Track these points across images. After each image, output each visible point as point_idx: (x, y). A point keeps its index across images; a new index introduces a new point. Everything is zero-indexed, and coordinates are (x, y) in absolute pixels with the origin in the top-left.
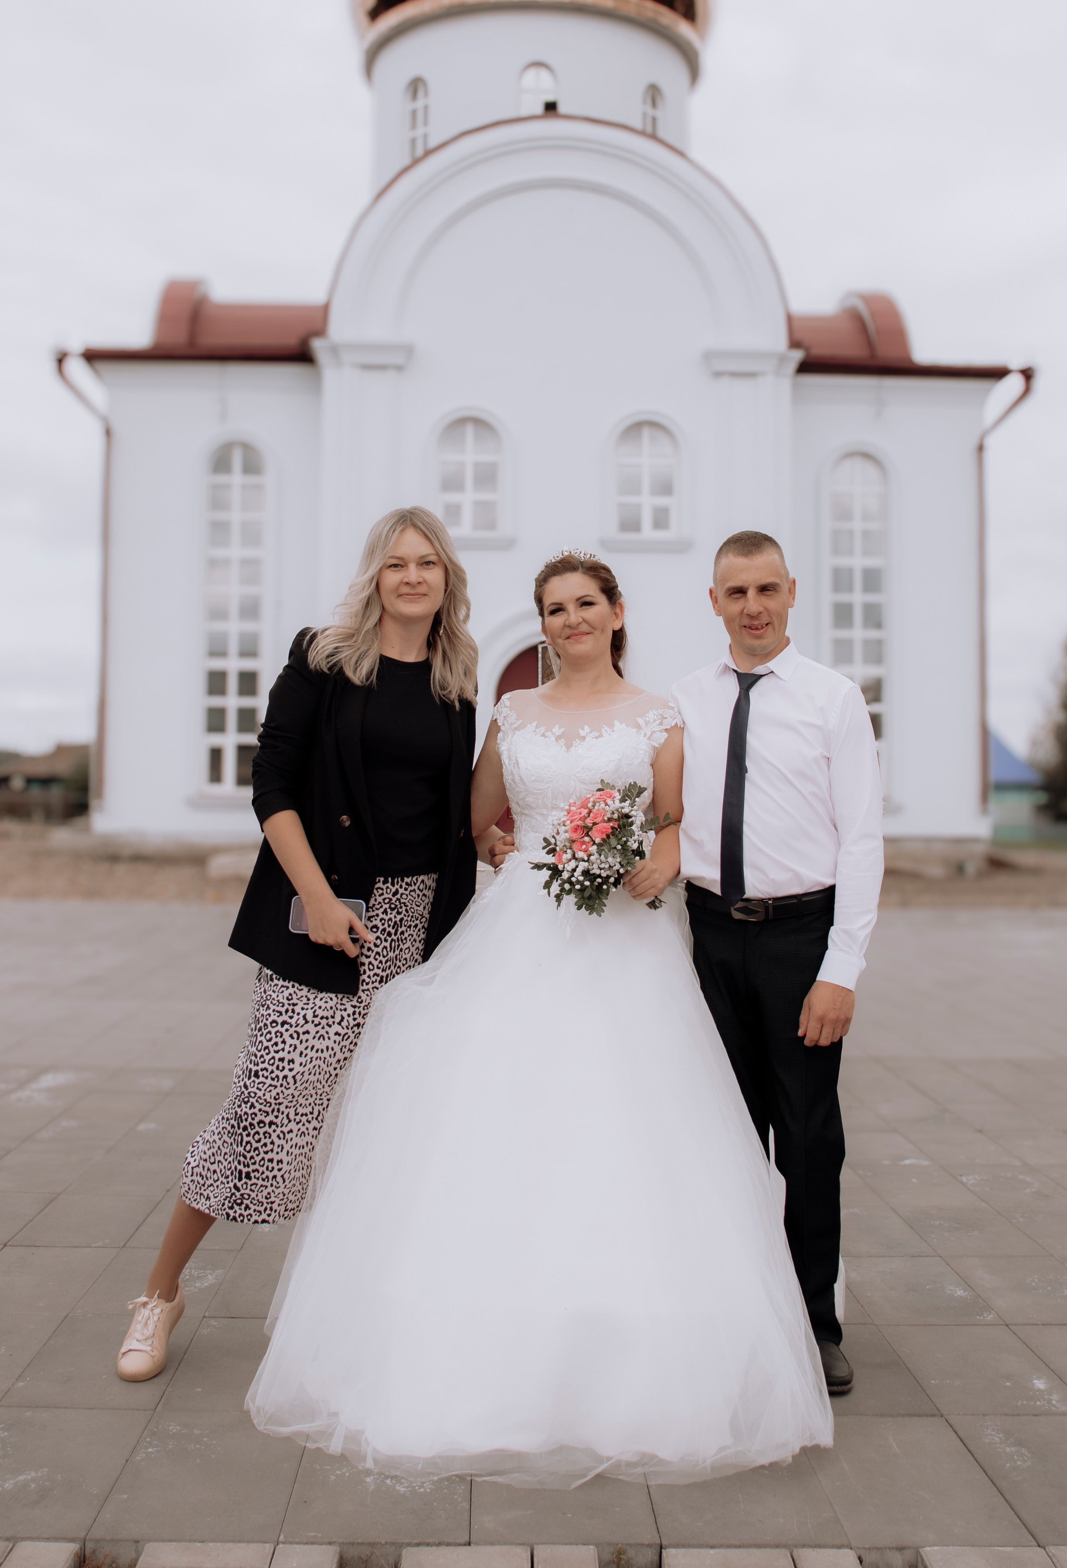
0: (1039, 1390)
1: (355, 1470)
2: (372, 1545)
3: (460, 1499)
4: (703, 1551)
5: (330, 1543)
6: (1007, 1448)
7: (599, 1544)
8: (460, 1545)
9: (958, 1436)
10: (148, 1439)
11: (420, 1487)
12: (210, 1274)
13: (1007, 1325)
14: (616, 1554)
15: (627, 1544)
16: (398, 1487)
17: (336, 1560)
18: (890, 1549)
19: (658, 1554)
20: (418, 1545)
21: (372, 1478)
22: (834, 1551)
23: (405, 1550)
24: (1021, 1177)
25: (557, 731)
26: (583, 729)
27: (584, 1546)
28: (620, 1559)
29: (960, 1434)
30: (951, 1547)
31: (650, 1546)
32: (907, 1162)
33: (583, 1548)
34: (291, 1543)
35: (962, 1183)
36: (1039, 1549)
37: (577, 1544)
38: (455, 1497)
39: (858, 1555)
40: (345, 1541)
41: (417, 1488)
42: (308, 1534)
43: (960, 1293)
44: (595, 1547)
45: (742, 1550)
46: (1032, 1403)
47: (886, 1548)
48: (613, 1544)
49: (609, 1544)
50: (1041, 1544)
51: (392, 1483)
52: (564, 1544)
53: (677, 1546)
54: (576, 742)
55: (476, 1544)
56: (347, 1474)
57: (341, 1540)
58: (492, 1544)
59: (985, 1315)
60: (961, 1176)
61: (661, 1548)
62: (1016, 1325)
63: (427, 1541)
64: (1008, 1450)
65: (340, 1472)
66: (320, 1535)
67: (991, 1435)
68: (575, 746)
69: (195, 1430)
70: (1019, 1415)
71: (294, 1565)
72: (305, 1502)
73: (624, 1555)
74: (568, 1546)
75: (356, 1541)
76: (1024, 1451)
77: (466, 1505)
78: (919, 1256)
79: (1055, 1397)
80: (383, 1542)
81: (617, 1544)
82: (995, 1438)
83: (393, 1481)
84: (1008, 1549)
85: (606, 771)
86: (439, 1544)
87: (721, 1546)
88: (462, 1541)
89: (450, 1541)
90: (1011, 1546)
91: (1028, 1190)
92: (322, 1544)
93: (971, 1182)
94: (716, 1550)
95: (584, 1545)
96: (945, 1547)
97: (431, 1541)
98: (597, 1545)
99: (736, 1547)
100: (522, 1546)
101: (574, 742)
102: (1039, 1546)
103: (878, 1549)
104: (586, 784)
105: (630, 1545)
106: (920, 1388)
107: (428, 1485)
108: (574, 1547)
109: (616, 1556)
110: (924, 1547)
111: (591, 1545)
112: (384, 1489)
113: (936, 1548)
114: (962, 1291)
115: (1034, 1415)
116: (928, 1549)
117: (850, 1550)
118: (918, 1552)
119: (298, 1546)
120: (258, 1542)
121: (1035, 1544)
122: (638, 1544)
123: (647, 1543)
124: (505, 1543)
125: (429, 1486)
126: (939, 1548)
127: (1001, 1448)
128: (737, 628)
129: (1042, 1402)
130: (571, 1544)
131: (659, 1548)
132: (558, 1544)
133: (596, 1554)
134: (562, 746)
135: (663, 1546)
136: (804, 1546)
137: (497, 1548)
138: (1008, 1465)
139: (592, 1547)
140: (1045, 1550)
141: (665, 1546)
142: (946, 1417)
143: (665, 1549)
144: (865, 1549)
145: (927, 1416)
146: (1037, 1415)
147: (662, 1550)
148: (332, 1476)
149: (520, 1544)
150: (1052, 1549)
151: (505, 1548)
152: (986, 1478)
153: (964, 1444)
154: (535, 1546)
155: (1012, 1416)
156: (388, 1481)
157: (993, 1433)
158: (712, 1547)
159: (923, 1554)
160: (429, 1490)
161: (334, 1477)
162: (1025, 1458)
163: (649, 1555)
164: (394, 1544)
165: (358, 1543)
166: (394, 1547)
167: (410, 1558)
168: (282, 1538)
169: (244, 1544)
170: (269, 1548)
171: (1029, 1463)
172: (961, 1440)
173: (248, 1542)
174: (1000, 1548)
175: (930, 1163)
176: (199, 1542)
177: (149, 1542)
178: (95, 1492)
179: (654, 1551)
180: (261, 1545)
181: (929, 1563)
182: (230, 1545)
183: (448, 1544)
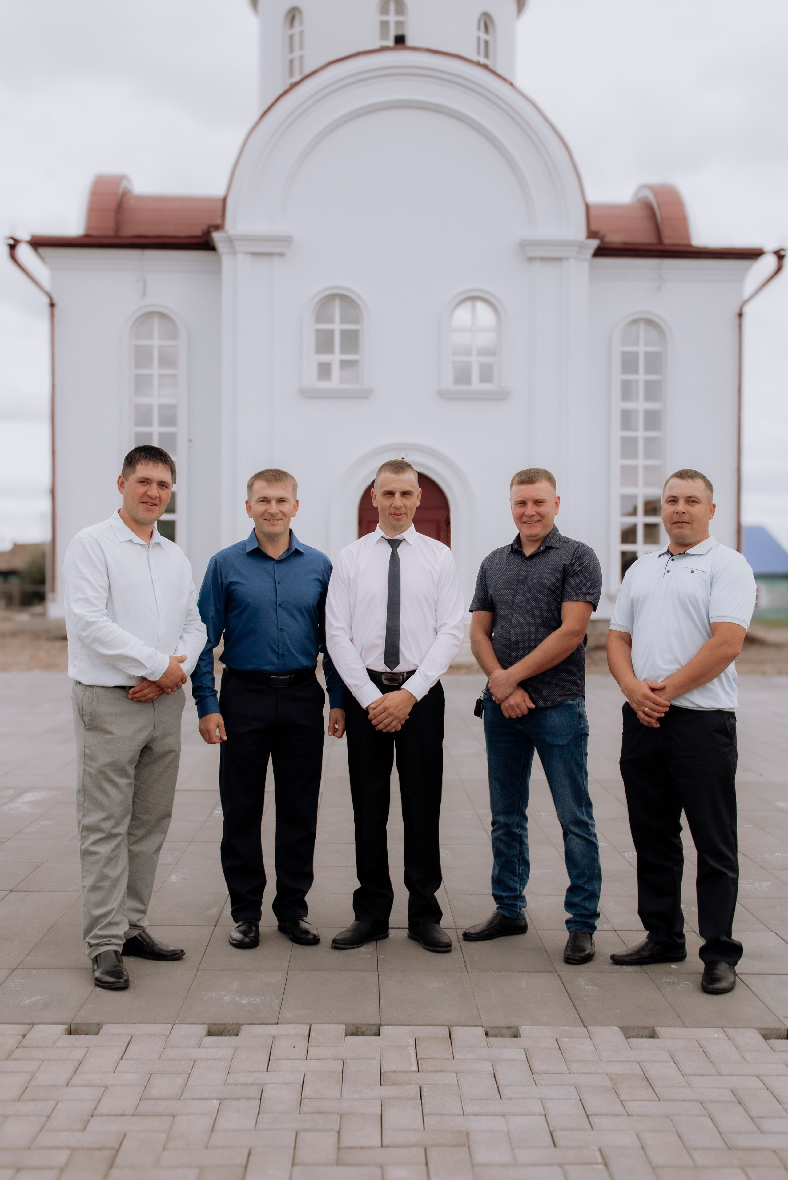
1: (219, 994)
2: (225, 1024)
3: (275, 1006)
4: (402, 1027)
5: (203, 1024)
8: (272, 1024)
11: (254, 1001)
13: (615, 931)
14: (356, 1027)
15: (362, 1024)
16: (241, 1001)
17: (205, 1031)
18: (503, 1028)
19: (378, 1029)
20: (250, 1024)
21: (228, 997)
22: (473, 1027)
23: (243, 1026)
29: (563, 981)
30: (536, 1027)
31: (374, 1025)
33: (337, 1026)
34: (181, 1024)
35: (623, 856)
37: (335, 1024)
38: (273, 1005)
39: (486, 1030)
40: (211, 1023)
41: (252, 1001)
42: (192, 1020)
44: (344, 1025)
45: (423, 1027)
47: (501, 1027)
48: (354, 1024)
49: (352, 1024)
50: (585, 1026)
51: (238, 999)
52: (328, 1024)
53: (390, 1025)
55: (281, 1024)
56: (215, 996)
57: (208, 1022)
58: (289, 1024)
59: (606, 926)
60: (624, 852)
61: (380, 1026)
62: (621, 930)
63: (255, 1022)
64: (587, 987)
65: (210, 995)
66: (197, 1021)
67: (581, 981)
70: (601, 972)
71: (184, 1032)
72: (190, 1007)
73: (360, 1028)
74: (330, 1025)
75: (217, 1023)
76: (596, 988)
77: (278, 1008)
80: (231, 1023)
81: (356, 1024)
82: (582, 982)
83: (240, 999)
84: (567, 1027)
86: (261, 1024)
87: (412, 1025)
88: (274, 1022)
89: (267, 1022)
90: (569, 1027)
92: (199, 1024)
93: (629, 856)
94: (409, 1027)
95: (339, 1024)
96: (532, 1027)
97: (257, 1022)
98: (346, 1025)
99: (420, 1025)
100: (305, 1025)
102: (584, 1027)
103: (497, 1027)
105: (364, 1025)
106: (550, 960)
108: (333, 1026)
109: (356, 1030)
110: (522, 1025)
113: (527, 1027)
115: (610, 972)
116: (524, 1027)
117: (482, 1028)
118: (518, 1029)
119: (185, 1025)
120: (164, 1024)
121: (583, 1026)
122: (368, 1024)
123: (372, 1023)
124: (296, 1023)
125: (259, 1000)
126: (530, 1027)
127: (583, 987)
130: (332, 1024)
132: (325, 1024)
133: (344, 1029)
136: (457, 1025)
137: (291, 1025)
138: (584, 993)
139: (343, 1025)
140: (587, 1028)
142: (559, 973)
143: (382, 1026)
144: (490, 1027)
145: (548, 973)
147: (381, 1027)
149: (305, 1024)
150: (590, 1028)
151: (296, 1026)
152: (569, 999)
154: (312, 1025)
155: (597, 972)
156: (237, 999)
157: (583, 980)
158: (407, 1025)
159: (520, 1030)
160: (258, 1002)
162: (596, 991)
163: (374, 1029)
164: (237, 1024)
165: (217, 1024)
166: (237, 1026)
167: (245, 1030)
168: (177, 1022)
169: (157, 1024)
170: (170, 1026)
171: (596, 993)
172: (563, 983)
173: (159, 1023)
174: (562, 1027)
175: (607, 845)
176: (133, 1024)
177: (105, 1024)
178: (75, 1004)
179: (377, 1028)
180: (166, 1024)
181: (522, 1033)
182: (149, 1025)
183: (266, 1024)
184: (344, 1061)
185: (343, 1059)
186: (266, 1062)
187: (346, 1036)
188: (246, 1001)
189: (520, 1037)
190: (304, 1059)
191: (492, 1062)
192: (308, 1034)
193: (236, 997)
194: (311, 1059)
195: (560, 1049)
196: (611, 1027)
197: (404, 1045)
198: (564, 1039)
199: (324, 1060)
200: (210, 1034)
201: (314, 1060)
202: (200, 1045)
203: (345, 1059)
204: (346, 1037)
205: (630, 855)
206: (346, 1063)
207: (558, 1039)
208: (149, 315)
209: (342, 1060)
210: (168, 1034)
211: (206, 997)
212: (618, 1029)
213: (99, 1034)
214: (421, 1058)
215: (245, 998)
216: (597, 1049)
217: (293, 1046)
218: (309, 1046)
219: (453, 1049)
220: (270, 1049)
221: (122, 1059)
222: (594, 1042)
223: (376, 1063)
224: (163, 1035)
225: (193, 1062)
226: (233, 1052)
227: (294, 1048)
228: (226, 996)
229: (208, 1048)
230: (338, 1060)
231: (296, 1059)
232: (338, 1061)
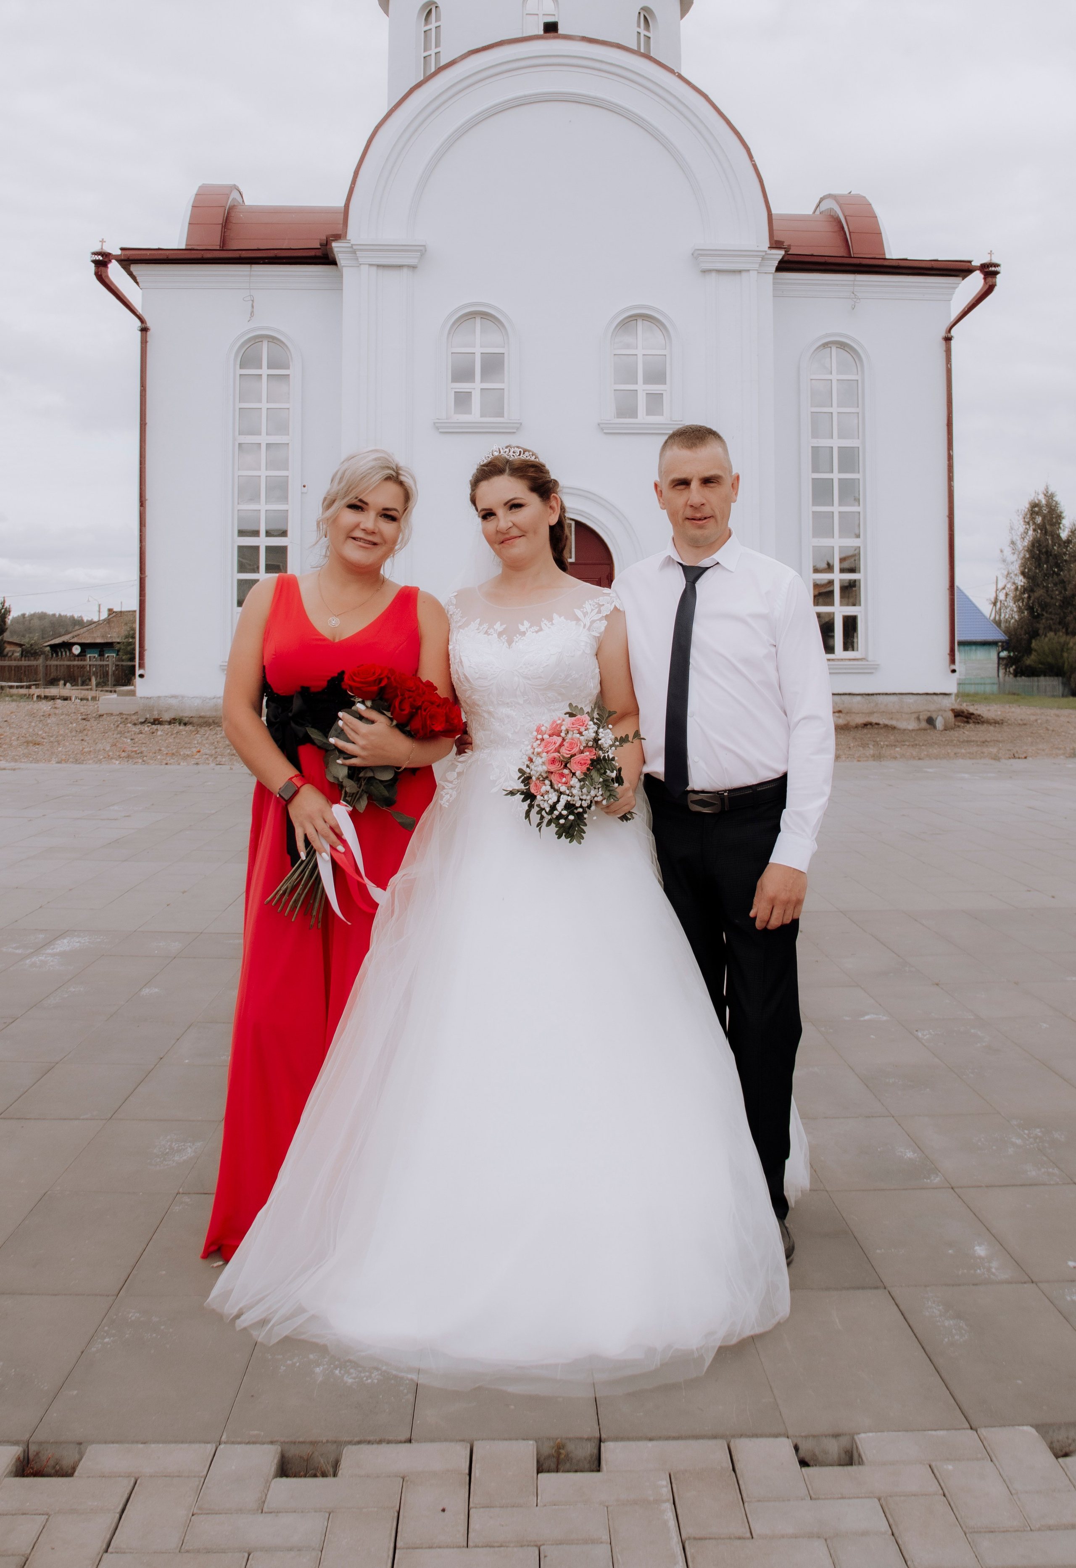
0: (980, 1258)
1: (305, 1359)
2: (313, 1443)
3: (405, 1391)
4: (641, 1444)
5: (272, 1443)
6: (946, 1321)
7: (539, 1439)
8: (401, 1442)
9: (899, 1309)
10: (106, 1328)
11: (367, 1379)
12: (190, 1147)
13: (952, 1188)
14: (556, 1448)
15: (566, 1439)
16: (345, 1381)
17: (276, 1461)
18: (826, 1436)
19: (597, 1447)
20: (359, 1442)
21: (321, 1368)
22: (771, 1440)
23: (345, 1449)
24: (972, 1031)
25: (498, 627)
26: (523, 624)
27: (524, 1442)
28: (559, 1454)
29: (901, 1307)
30: (886, 1433)
31: (589, 1439)
32: (867, 1018)
33: (522, 1444)
34: (233, 1443)
35: (917, 1038)
36: (970, 1431)
37: (517, 1439)
38: (401, 1388)
39: (795, 1443)
40: (286, 1440)
41: (365, 1378)
42: (252, 1433)
43: (909, 1155)
44: (535, 1442)
45: (680, 1442)
46: (972, 1272)
47: (822, 1436)
48: (553, 1439)
49: (549, 1439)
50: (973, 1426)
51: (340, 1373)
52: (504, 1439)
53: (616, 1439)
54: (517, 637)
55: (418, 1441)
56: (298, 1364)
57: (282, 1439)
58: (432, 1440)
59: (932, 1178)
60: (917, 1031)
61: (600, 1441)
62: (961, 1187)
63: (368, 1438)
64: (947, 1323)
65: (290, 1363)
66: (262, 1433)
67: (932, 1307)
68: (516, 642)
69: (153, 1317)
70: (959, 1285)
71: (233, 1467)
72: (252, 1396)
73: (563, 1449)
74: (508, 1443)
75: (298, 1440)
76: (962, 1324)
77: (411, 1397)
78: (872, 1117)
79: (994, 1264)
80: (324, 1441)
81: (557, 1439)
82: (935, 1310)
83: (342, 1372)
84: (941, 1434)
85: (547, 665)
86: (380, 1442)
87: (660, 1439)
88: (403, 1438)
89: (391, 1438)
90: (944, 1430)
91: (979, 1045)
92: (264, 1443)
93: (925, 1038)
94: (654, 1443)
95: (524, 1439)
96: (879, 1433)
97: (372, 1438)
98: (536, 1440)
99: (674, 1439)
100: (461, 1443)
101: (515, 638)
102: (971, 1429)
103: (814, 1436)
104: (529, 679)
105: (570, 1439)
106: (866, 1259)
107: (375, 1376)
108: (514, 1442)
109: (555, 1451)
110: (859, 1434)
111: (531, 1439)
112: (332, 1380)
113: (871, 1434)
114: (911, 1153)
115: (973, 1285)
116: (863, 1435)
117: (787, 1440)
118: (853, 1439)
119: (240, 1445)
120: (200, 1442)
121: (967, 1426)
122: (577, 1438)
123: (586, 1436)
124: (446, 1440)
125: (377, 1377)
126: (874, 1434)
127: (940, 1322)
128: (680, 520)
129: (982, 1270)
130: (510, 1439)
131: (598, 1442)
132: (498, 1440)
133: (535, 1450)
134: (504, 643)
135: (603, 1439)
136: (741, 1436)
137: (436, 1446)
138: (946, 1340)
139: (531, 1442)
140: (977, 1432)
141: (605, 1439)
142: (889, 1289)
143: (604, 1442)
144: (802, 1437)
145: (871, 1288)
146: (977, 1285)
147: (602, 1444)
148: (282, 1367)
149: (461, 1441)
150: (983, 1432)
151: (445, 1445)
152: (924, 1353)
153: (905, 1318)
154: (475, 1443)
155: (953, 1285)
156: (337, 1372)
157: (934, 1305)
158: (651, 1439)
159: (858, 1442)
160: (376, 1381)
161: (285, 1368)
162: (963, 1332)
163: (589, 1449)
164: (335, 1442)
165: (299, 1442)
166: (335, 1445)
167: (350, 1457)
168: (224, 1437)
169: (186, 1445)
170: (210, 1448)
171: (966, 1337)
172: (902, 1314)
173: (190, 1442)
174: (933, 1433)
175: (888, 1018)
176: (142, 1443)
177: (92, 1442)
178: (46, 1388)
179: (594, 1445)
180: (203, 1445)
181: (865, 1453)
182: (172, 1446)
183: (389, 1442)
184: (542, 1548)
185: (539, 1543)
186: (388, 1556)
187: (539, 1471)
188: (354, 1378)
189: (861, 1462)
190: (463, 1547)
191: (826, 1540)
192: (467, 1471)
193: (336, 1369)
194: (476, 1546)
195: (944, 1495)
196: (1021, 1428)
197: (651, 1498)
198: (945, 1467)
199: (502, 1548)
200: (285, 1470)
201: (482, 1547)
202: (264, 1502)
203: (543, 1545)
204: (540, 1475)
205: (928, 1036)
206: (545, 1557)
207: (933, 1464)
208: (258, 339)
209: (536, 1546)
210: (205, 1473)
211: (283, 1368)
212: (1033, 1431)
213: (76, 1474)
214: (689, 1538)
215: (352, 1371)
216: (1013, 1492)
217: (441, 1508)
218: (471, 1505)
219: (746, 1505)
220: (396, 1514)
221: (106, 1551)
222: (1001, 1470)
223: (603, 1551)
224: (195, 1477)
225: (246, 1555)
226: (326, 1523)
227: (442, 1513)
228: (318, 1365)
229: (276, 1512)
230: (528, 1546)
231: (447, 1547)
232: (530, 1548)
